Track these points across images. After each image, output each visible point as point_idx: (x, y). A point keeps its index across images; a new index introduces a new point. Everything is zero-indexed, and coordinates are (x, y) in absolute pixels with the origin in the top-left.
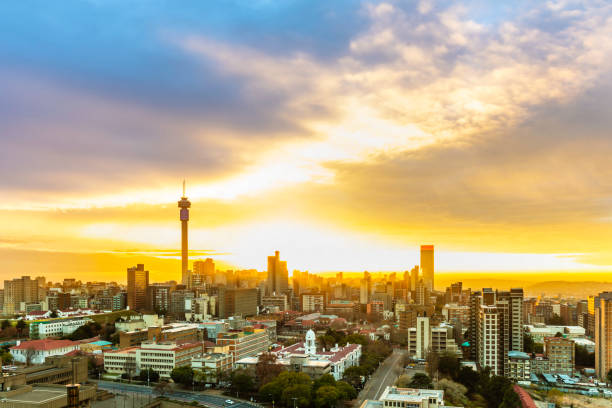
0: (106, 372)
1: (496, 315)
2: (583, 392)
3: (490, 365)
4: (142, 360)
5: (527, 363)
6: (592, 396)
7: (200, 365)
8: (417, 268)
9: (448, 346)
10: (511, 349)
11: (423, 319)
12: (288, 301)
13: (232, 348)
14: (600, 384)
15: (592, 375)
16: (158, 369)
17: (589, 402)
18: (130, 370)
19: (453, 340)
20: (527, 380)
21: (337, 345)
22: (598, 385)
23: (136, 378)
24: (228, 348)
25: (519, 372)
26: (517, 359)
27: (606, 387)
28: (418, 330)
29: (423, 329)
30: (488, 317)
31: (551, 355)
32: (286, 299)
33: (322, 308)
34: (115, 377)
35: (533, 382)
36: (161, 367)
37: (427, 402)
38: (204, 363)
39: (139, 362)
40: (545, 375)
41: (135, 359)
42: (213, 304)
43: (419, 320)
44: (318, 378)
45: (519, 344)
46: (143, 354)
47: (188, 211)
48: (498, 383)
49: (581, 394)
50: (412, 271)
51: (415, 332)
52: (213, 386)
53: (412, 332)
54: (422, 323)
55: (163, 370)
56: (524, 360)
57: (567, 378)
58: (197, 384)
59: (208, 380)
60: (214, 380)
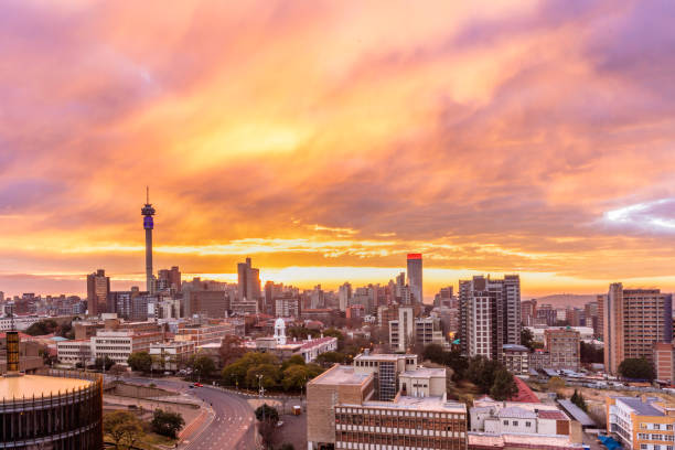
0: (59, 362)
1: (487, 298)
2: (590, 385)
3: (482, 353)
4: (97, 348)
5: (525, 355)
6: (600, 388)
7: (158, 351)
8: (403, 275)
9: (434, 338)
10: (506, 342)
11: (405, 310)
12: (260, 307)
13: (194, 338)
14: (610, 377)
15: (601, 370)
16: (114, 358)
17: (596, 394)
18: (85, 359)
19: (441, 333)
20: (524, 374)
21: (309, 337)
22: (607, 379)
23: (91, 367)
24: (190, 336)
25: (515, 365)
26: (513, 351)
27: (618, 380)
28: (401, 322)
29: (405, 320)
30: (478, 300)
31: (552, 349)
32: (257, 305)
33: (297, 313)
34: (69, 367)
35: (531, 376)
36: (117, 354)
37: (403, 362)
38: (162, 349)
39: (94, 350)
40: (546, 370)
41: (89, 347)
42: (178, 307)
43: (401, 311)
44: (287, 360)
45: (515, 336)
46: (98, 342)
47: (152, 219)
48: (490, 366)
49: (587, 387)
50: (398, 278)
51: (397, 324)
52: (173, 373)
53: (393, 324)
54: (405, 314)
55: (119, 358)
56: (521, 352)
57: (571, 373)
58: (155, 371)
59: (167, 367)
60: (174, 367)
